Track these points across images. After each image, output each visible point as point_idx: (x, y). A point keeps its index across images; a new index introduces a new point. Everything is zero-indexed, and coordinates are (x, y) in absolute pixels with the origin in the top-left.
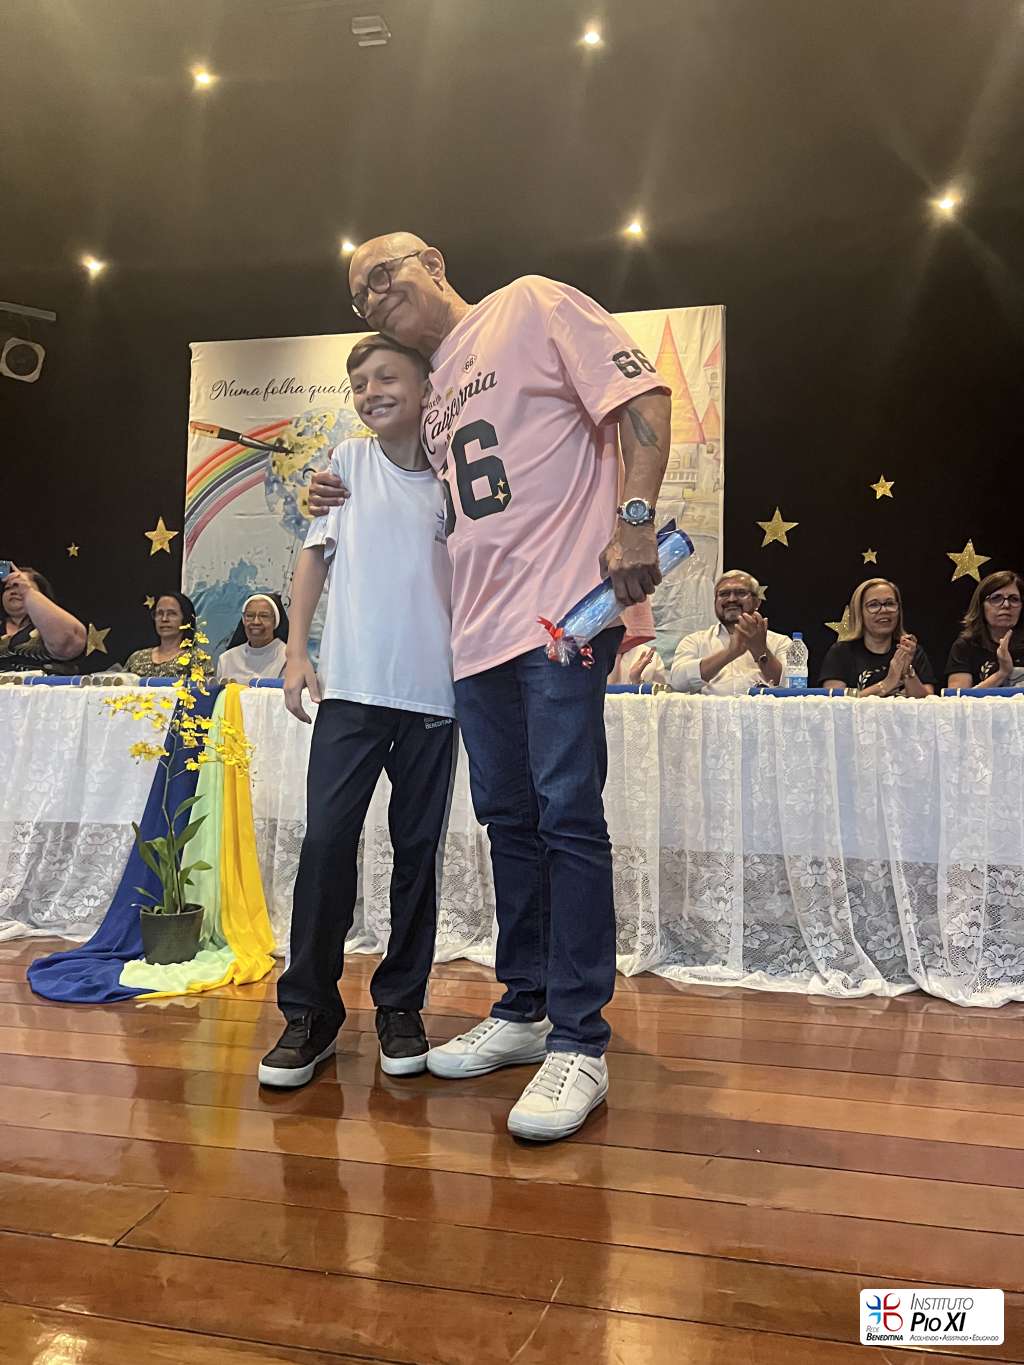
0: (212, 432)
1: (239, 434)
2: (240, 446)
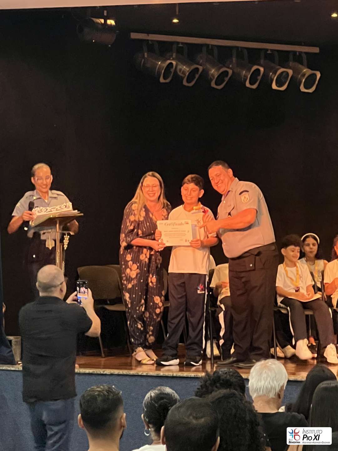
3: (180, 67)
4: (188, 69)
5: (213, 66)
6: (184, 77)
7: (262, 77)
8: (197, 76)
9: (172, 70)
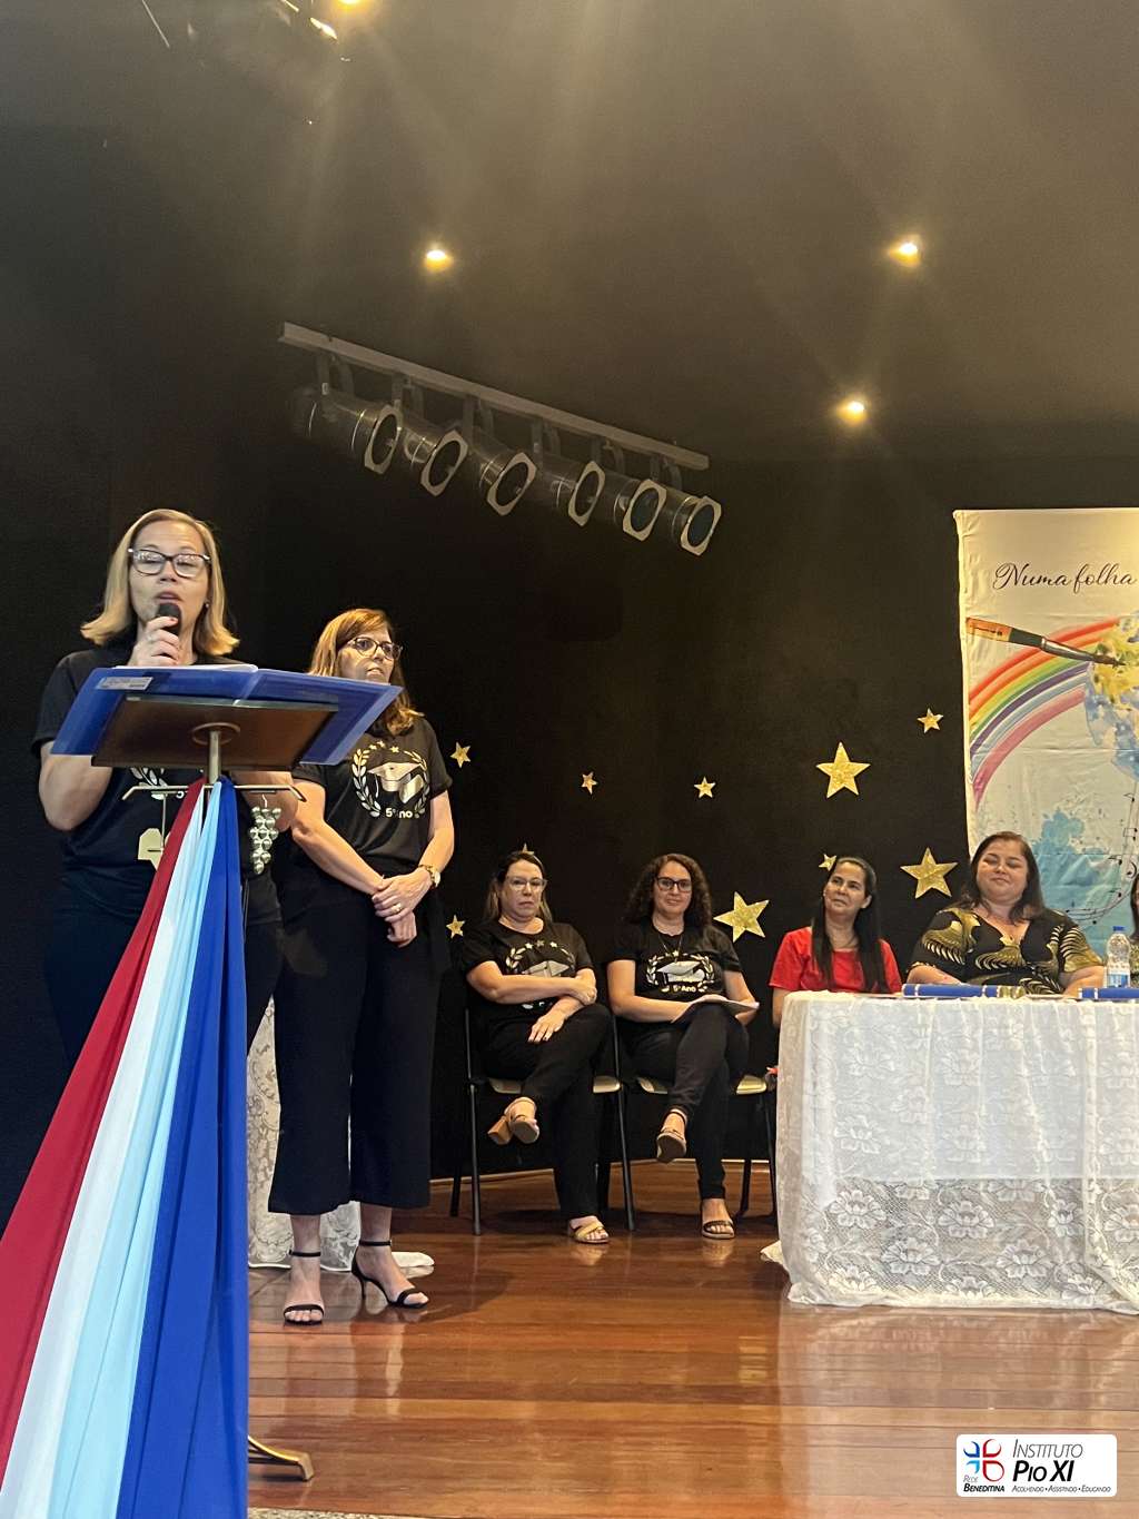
0: (1000, 633)
1: (1041, 637)
2: (1043, 654)
3: (412, 436)
4: (432, 444)
5: (491, 452)
6: (423, 466)
7: (599, 499)
8: (452, 472)
9: (393, 444)
